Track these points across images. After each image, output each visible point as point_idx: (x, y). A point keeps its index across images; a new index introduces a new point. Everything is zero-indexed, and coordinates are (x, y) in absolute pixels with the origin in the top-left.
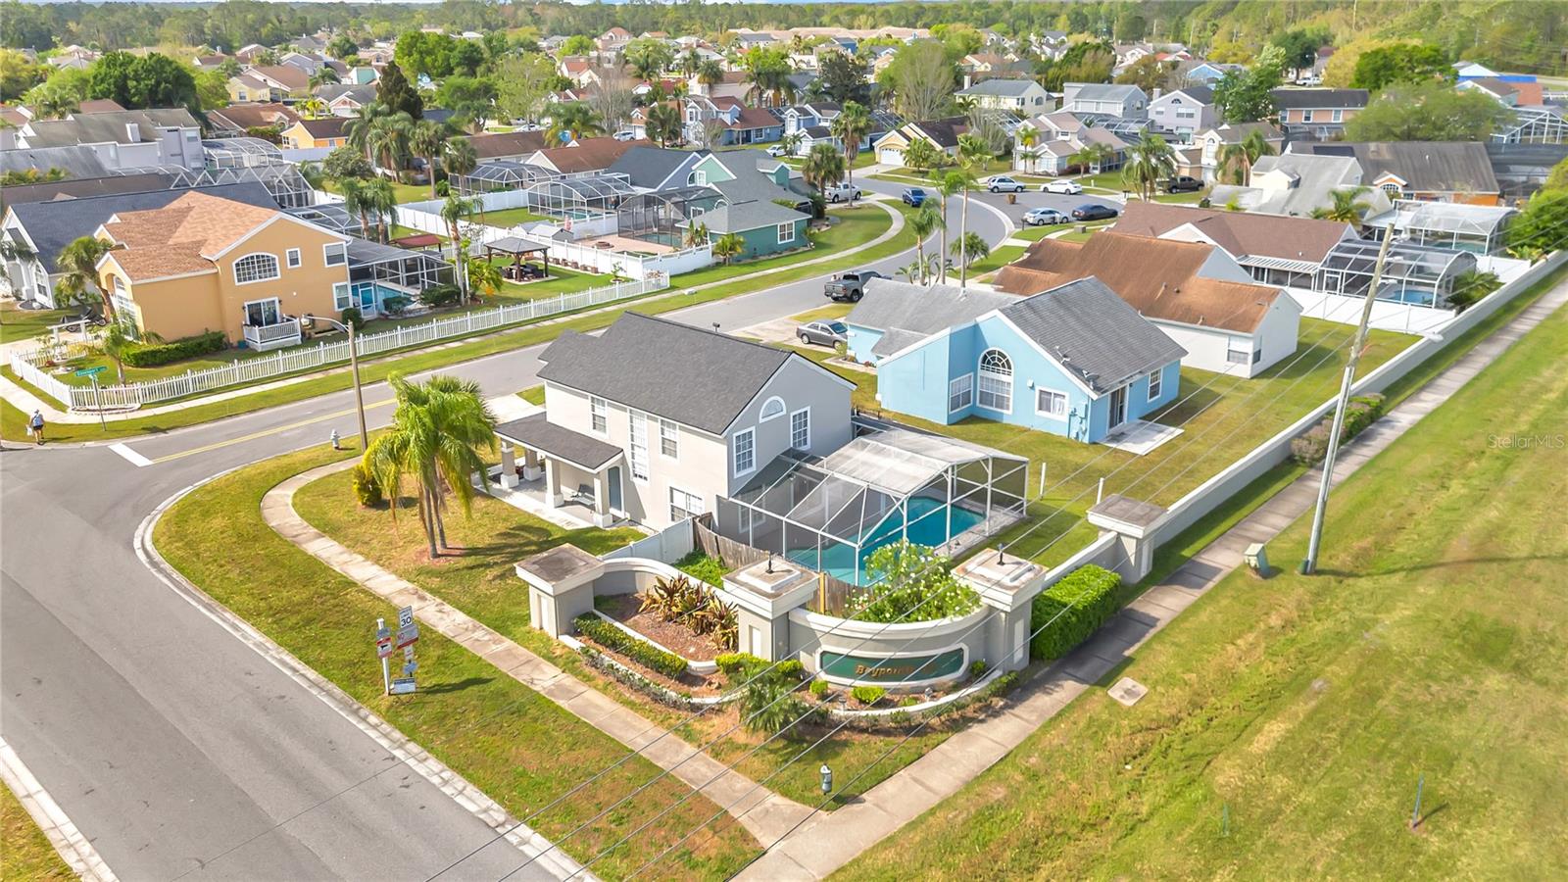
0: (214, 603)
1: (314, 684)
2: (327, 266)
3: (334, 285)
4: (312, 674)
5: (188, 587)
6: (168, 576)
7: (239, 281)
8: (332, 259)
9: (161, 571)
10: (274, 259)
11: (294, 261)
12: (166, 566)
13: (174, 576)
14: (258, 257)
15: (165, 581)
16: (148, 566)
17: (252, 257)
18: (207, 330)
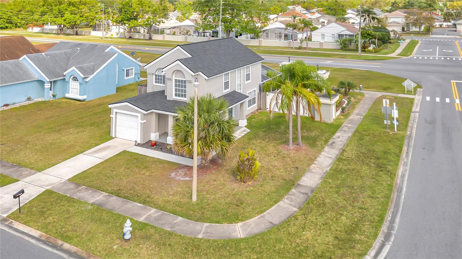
0: (395, 190)
1: (408, 146)
4: (405, 148)
5: (393, 207)
6: (392, 221)
9: (391, 228)
12: (384, 228)
13: (390, 218)
15: (398, 220)
16: (392, 239)
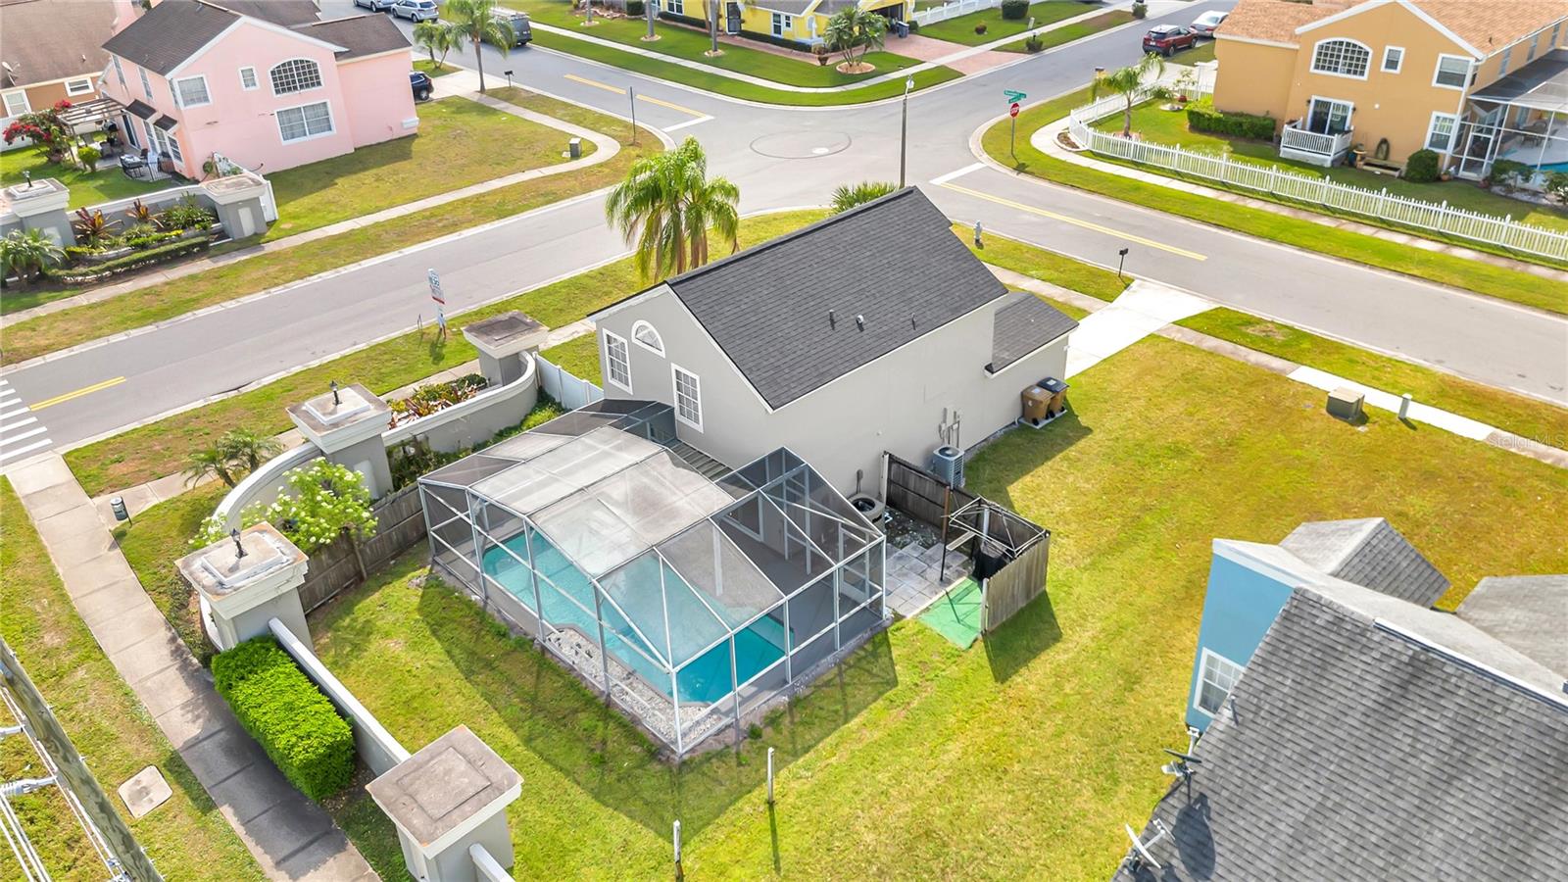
2: (1434, 83)
3: (1435, 114)
7: (1317, 67)
8: (1445, 78)
10: (1367, 53)
11: (1392, 64)
14: (1348, 44)
17: (1341, 43)
18: (1268, 112)
